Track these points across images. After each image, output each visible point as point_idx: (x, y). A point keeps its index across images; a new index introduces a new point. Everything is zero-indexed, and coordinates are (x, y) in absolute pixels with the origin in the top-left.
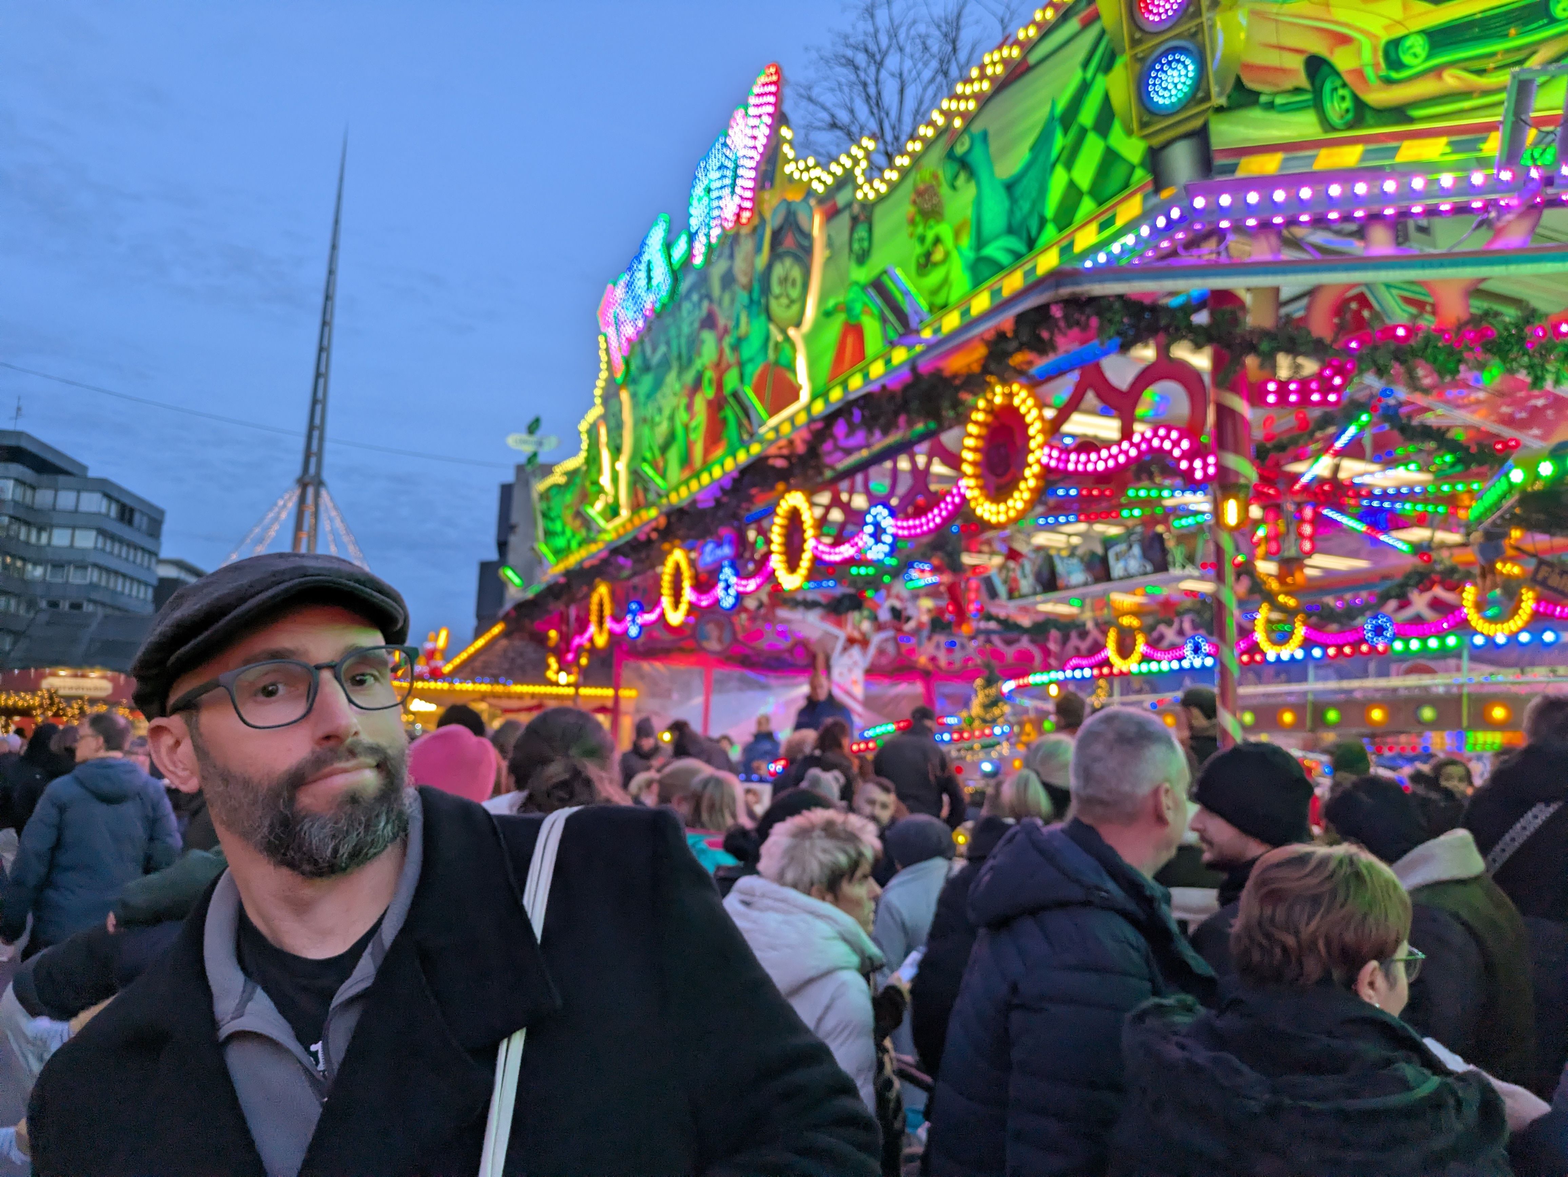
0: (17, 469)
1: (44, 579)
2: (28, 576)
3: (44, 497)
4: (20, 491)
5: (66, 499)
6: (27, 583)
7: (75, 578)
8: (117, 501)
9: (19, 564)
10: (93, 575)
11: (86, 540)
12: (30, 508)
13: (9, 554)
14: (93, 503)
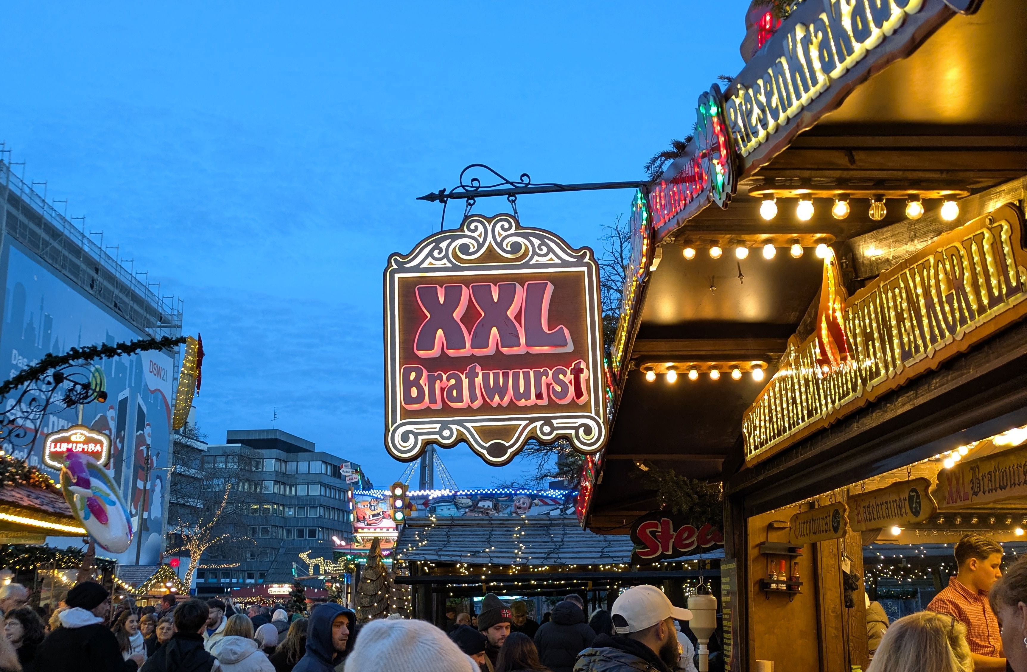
0: (275, 452)
1: (295, 517)
2: (286, 515)
3: (291, 467)
4: (278, 464)
5: (303, 467)
6: (286, 519)
7: (312, 514)
8: (331, 464)
9: (281, 508)
10: (320, 511)
11: (315, 491)
12: (285, 474)
13: (276, 504)
14: (317, 467)
